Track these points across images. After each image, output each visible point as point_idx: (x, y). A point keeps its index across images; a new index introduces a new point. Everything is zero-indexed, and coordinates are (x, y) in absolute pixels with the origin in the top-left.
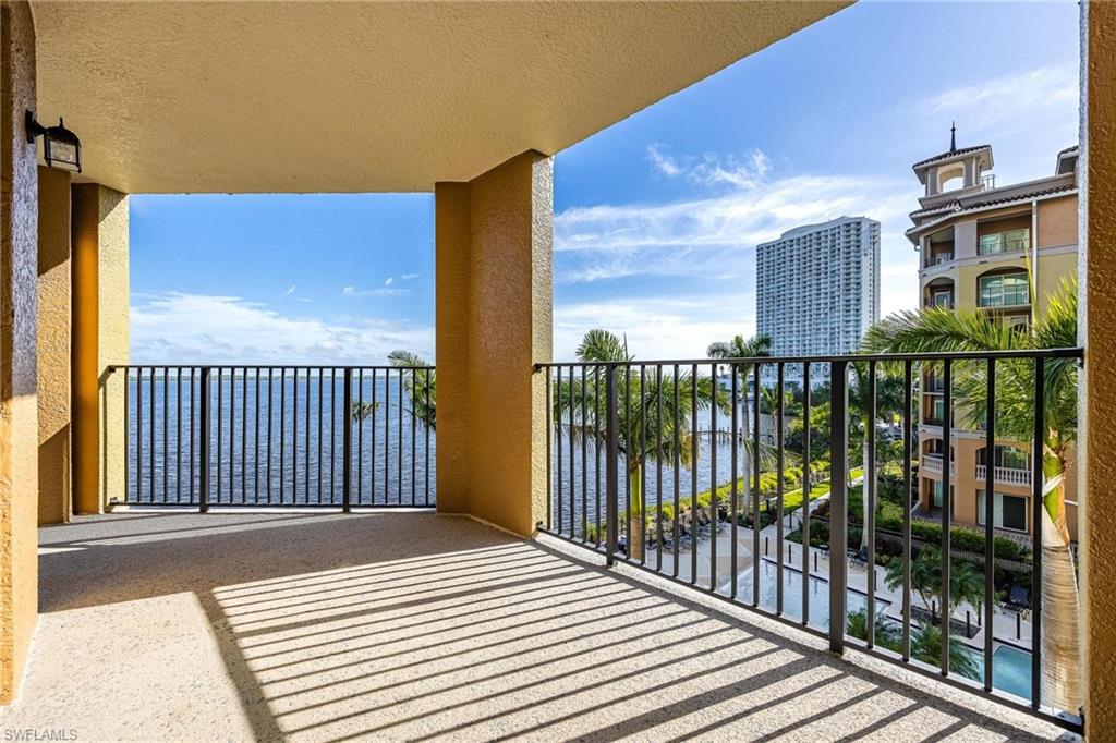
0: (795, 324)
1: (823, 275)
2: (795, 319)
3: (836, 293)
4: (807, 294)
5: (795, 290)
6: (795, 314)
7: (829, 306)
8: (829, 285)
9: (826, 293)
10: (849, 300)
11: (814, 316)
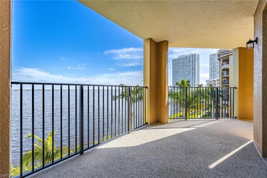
0: (181, 78)
1: (187, 67)
2: (181, 77)
3: (190, 71)
4: (184, 71)
5: (181, 70)
6: (181, 75)
7: (189, 73)
8: (188, 69)
9: (188, 71)
10: (193, 72)
11: (185, 76)
